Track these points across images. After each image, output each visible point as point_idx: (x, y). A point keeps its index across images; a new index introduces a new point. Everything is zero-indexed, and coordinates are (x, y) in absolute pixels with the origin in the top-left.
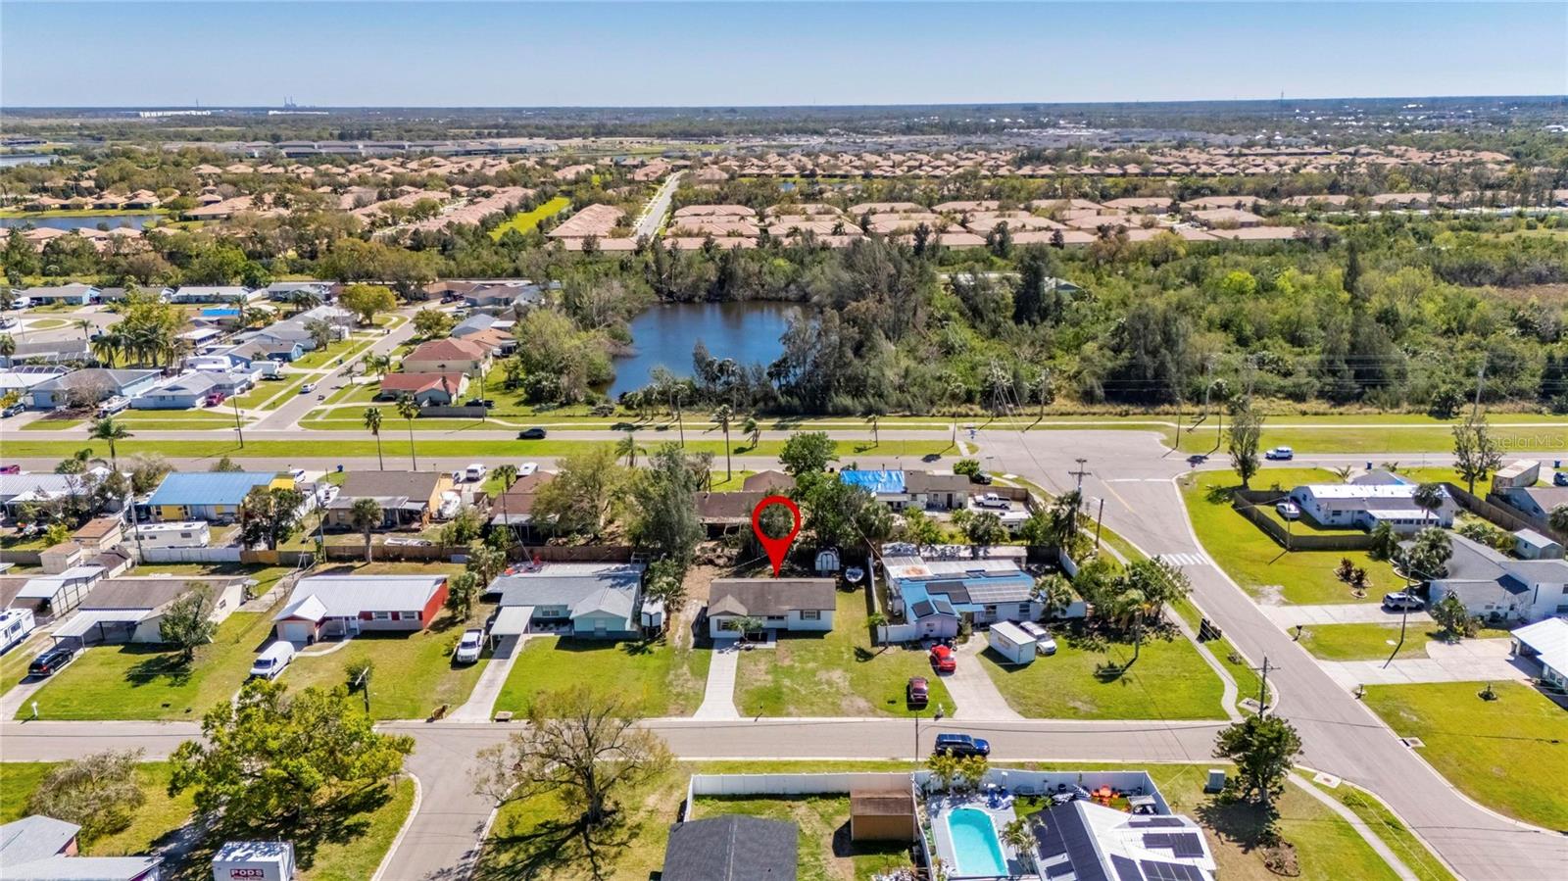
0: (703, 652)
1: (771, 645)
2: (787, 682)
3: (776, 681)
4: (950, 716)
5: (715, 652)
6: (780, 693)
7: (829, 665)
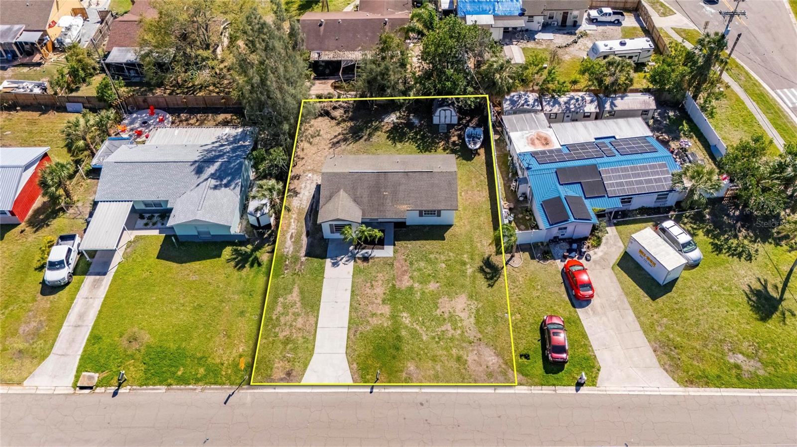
0: (316, 262)
1: (388, 251)
2: (406, 318)
3: (394, 317)
4: (594, 384)
5: (328, 262)
6: (399, 338)
7: (451, 286)
